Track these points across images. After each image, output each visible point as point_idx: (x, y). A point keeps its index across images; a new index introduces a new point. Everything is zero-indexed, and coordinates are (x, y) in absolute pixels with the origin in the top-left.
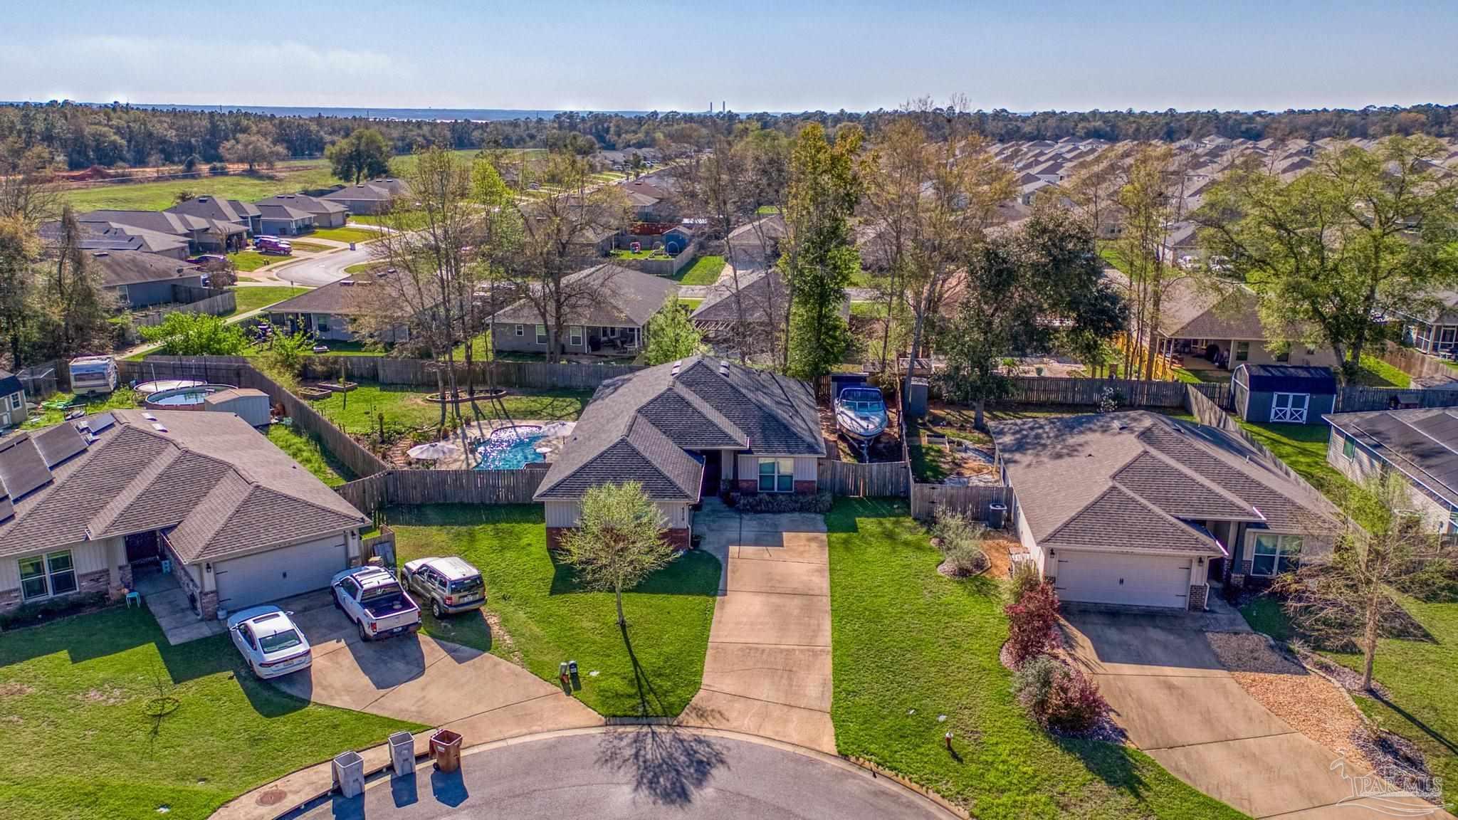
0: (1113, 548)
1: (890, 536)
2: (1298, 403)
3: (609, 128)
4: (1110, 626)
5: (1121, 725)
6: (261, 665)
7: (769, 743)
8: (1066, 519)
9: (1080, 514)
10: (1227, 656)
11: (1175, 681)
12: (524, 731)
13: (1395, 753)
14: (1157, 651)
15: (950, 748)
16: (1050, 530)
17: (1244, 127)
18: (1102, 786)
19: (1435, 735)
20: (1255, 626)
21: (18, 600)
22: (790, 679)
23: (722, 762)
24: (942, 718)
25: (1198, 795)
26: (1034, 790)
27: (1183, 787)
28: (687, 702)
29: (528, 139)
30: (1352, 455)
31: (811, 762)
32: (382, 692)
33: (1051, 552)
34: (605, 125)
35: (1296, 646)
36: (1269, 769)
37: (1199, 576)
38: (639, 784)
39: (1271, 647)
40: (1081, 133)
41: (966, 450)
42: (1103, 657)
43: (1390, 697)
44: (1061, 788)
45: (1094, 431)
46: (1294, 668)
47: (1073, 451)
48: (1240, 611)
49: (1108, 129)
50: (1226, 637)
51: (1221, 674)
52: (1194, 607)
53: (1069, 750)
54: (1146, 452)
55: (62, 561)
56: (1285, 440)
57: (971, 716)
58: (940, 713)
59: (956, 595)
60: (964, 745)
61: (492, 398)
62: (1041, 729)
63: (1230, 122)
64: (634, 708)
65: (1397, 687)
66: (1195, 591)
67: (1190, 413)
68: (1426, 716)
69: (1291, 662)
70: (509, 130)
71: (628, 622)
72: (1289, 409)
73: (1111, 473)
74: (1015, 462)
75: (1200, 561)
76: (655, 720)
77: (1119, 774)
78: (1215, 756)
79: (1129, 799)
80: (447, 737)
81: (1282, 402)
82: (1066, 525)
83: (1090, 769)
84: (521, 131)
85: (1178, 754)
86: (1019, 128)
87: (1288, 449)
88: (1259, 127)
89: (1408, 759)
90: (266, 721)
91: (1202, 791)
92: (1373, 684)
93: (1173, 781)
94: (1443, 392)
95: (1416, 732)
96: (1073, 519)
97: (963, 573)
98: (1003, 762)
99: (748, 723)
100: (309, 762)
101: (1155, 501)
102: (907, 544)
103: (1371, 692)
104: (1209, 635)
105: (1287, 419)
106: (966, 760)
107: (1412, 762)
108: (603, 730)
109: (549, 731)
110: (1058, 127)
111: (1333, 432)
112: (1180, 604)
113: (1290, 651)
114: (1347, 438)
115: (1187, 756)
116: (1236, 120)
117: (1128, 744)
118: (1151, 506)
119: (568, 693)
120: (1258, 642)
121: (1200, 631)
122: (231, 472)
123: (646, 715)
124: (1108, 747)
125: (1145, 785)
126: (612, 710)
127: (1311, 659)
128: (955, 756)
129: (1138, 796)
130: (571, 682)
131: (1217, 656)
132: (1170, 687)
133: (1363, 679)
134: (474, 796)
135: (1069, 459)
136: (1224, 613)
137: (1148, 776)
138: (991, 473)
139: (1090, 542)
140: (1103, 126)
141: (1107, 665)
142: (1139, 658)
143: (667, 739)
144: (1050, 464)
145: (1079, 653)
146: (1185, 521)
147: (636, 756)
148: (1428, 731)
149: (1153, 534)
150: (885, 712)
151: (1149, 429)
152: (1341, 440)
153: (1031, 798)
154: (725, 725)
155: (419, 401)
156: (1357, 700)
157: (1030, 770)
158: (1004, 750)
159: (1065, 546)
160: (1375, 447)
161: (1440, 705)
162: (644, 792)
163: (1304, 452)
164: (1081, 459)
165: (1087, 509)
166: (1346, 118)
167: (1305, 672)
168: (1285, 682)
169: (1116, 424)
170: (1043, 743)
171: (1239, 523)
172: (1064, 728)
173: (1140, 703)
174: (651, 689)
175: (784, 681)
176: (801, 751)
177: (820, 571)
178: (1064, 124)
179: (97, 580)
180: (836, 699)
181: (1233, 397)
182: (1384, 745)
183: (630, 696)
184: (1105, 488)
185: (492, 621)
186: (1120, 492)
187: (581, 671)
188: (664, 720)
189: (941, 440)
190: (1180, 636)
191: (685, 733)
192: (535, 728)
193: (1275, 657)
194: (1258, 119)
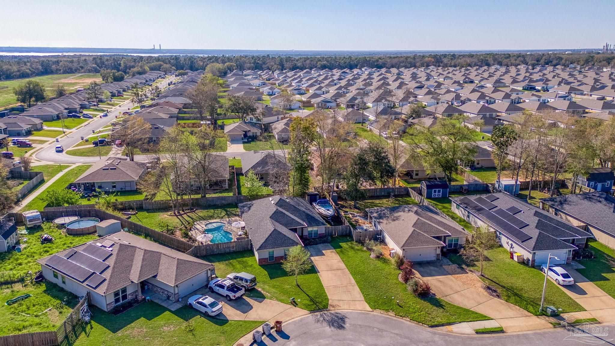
0: (419, 247)
1: (352, 248)
2: (439, 192)
3: (120, 64)
4: (420, 267)
5: (434, 293)
6: (212, 312)
7: (354, 311)
8: (405, 240)
9: (409, 238)
10: (450, 271)
11: (441, 280)
12: (291, 318)
13: (491, 289)
14: (434, 272)
15: (398, 305)
16: (403, 244)
17: (376, 64)
18: (435, 308)
19: (498, 284)
20: (454, 262)
21: (114, 305)
22: (350, 294)
23: (346, 317)
24: (393, 298)
25: (455, 306)
26: (421, 311)
27: (452, 305)
28: (328, 304)
29: (80, 69)
30: (458, 209)
31: (368, 314)
32: (246, 314)
33: (404, 250)
34: (119, 62)
35: (464, 266)
36: (467, 298)
37: (439, 251)
38: (330, 326)
39: (458, 268)
40: (319, 66)
41: (356, 216)
42: (423, 276)
43: (486, 276)
44: (427, 310)
45: (401, 211)
46: (465, 272)
47: (397, 219)
48: (448, 259)
49: (329, 64)
50: (447, 266)
51: (450, 276)
52: (438, 259)
53: (425, 301)
54: (419, 218)
55: (124, 290)
56: (438, 204)
57: (399, 296)
58: (392, 296)
59: (379, 264)
60: (401, 303)
61: (192, 212)
62: (417, 296)
63: (371, 62)
64: (315, 307)
65: (487, 274)
66: (438, 255)
67: (410, 196)
68: (495, 280)
69: (464, 271)
70: (70, 65)
71: (299, 284)
72: (437, 194)
73: (412, 225)
74: (381, 222)
75: (439, 247)
76: (322, 310)
77: (438, 304)
78: (456, 296)
79: (442, 310)
80: (278, 322)
81: (435, 192)
82: (406, 242)
83: (431, 304)
84: (75, 65)
85: (448, 297)
86: (296, 64)
87: (440, 207)
88: (381, 64)
89: (494, 291)
90: (221, 327)
91: (456, 305)
92: (483, 274)
93: (449, 304)
94: (473, 184)
95: (494, 284)
96: (407, 240)
97: (378, 257)
98: (412, 306)
99: (346, 307)
100: (242, 335)
101: (424, 232)
102: (358, 250)
103: (482, 276)
104: (444, 266)
105: (437, 197)
106: (403, 307)
107: (495, 291)
108: (310, 314)
109: (297, 317)
110: (310, 63)
111: (452, 202)
112: (434, 259)
113: (463, 268)
114: (457, 204)
115: (450, 298)
116: (373, 61)
117: (437, 297)
118: (425, 234)
119: (295, 306)
120: (454, 266)
121: (441, 266)
122: (162, 255)
123: (319, 309)
124: (433, 298)
125: (444, 306)
126: (310, 310)
127: (468, 269)
128: (400, 306)
129: (443, 308)
130: (294, 303)
131: (447, 272)
132: (440, 281)
133: (480, 273)
134: (291, 336)
135: (397, 221)
136: (445, 260)
137: (444, 304)
138: (367, 224)
139: (413, 246)
140: (327, 63)
141: (424, 278)
142: (431, 275)
143: (329, 314)
144: (393, 223)
145: (417, 276)
146: (434, 237)
147: (324, 319)
148: (496, 283)
149: (427, 242)
150: (379, 298)
151: (416, 211)
152: (455, 205)
153: (422, 313)
154: (339, 308)
155: (166, 216)
156: (481, 278)
157: (419, 307)
158: (411, 303)
159: (407, 248)
160: (466, 207)
161: (497, 277)
162: (332, 328)
163: (444, 207)
164: (401, 221)
165: (410, 236)
166: (409, 60)
167: (467, 273)
168: (464, 276)
169: (406, 209)
170: (419, 300)
171: (444, 236)
172: (422, 296)
173: (435, 286)
174: (317, 302)
175: (349, 295)
176: (363, 312)
177: (340, 262)
178: (312, 63)
179: (132, 295)
180: (365, 297)
181: (421, 191)
182: (488, 288)
183: (312, 305)
184: (412, 230)
185: (259, 289)
186: (416, 231)
187: (296, 300)
188: (325, 310)
189: (347, 213)
190: (437, 268)
191: (333, 312)
192: (293, 317)
193: (460, 270)
194: (380, 60)
